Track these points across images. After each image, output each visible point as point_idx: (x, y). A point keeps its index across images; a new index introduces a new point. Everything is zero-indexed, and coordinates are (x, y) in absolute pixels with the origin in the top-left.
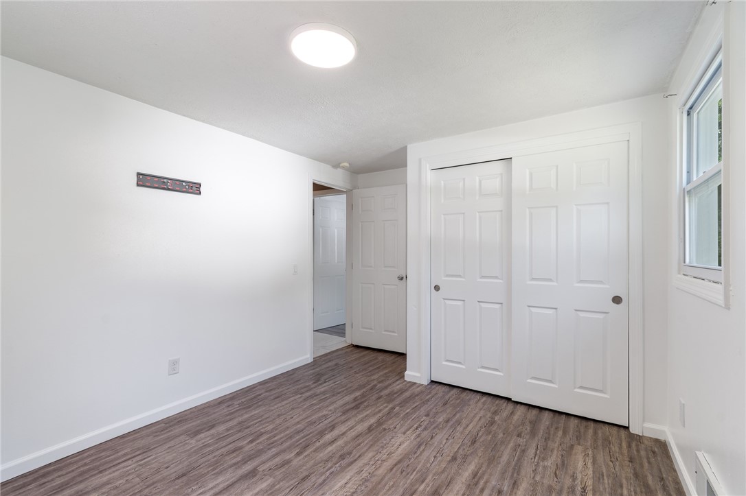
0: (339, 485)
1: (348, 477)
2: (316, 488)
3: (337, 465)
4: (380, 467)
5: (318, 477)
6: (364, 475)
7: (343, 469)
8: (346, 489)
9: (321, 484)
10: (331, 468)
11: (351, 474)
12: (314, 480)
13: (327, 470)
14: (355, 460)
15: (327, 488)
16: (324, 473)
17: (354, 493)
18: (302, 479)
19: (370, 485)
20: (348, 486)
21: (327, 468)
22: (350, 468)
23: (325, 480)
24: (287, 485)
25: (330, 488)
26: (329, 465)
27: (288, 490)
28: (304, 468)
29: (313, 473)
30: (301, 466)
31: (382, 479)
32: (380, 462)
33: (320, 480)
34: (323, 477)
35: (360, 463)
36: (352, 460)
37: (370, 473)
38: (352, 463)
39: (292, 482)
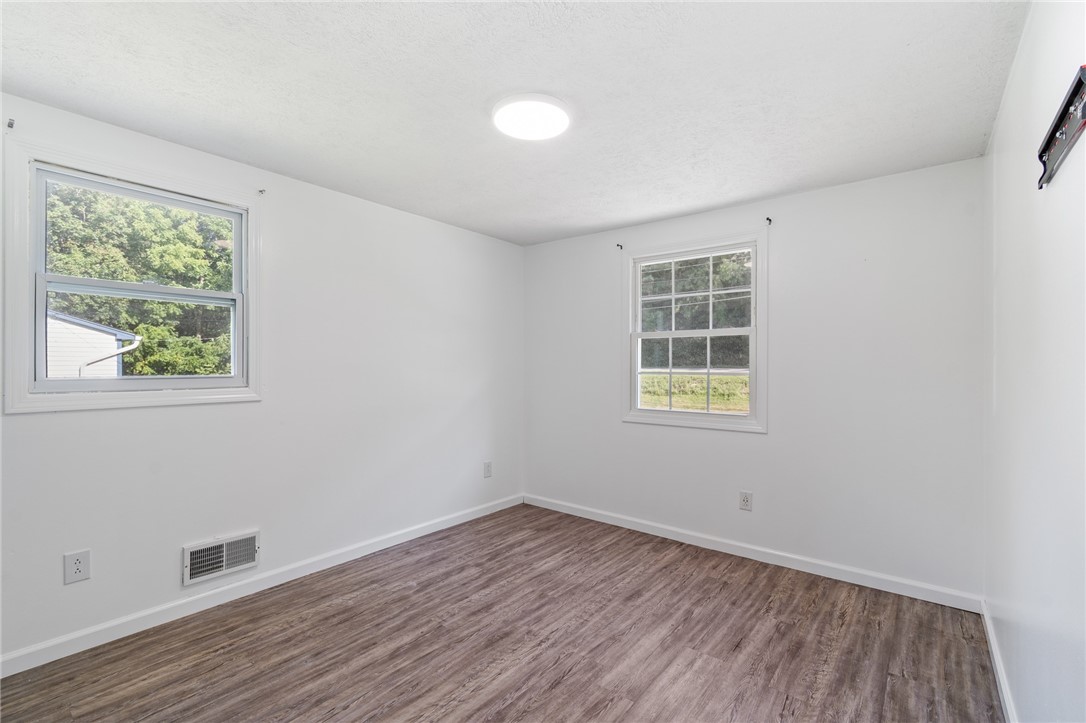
0: (509, 673)
1: (495, 682)
2: (538, 670)
3: (509, 702)
4: (445, 695)
5: (538, 685)
6: (472, 685)
7: (501, 695)
8: (500, 667)
9: (533, 674)
10: (519, 698)
11: (491, 688)
12: (543, 681)
13: (524, 694)
14: (479, 710)
15: (525, 670)
16: (529, 690)
17: (492, 662)
18: (559, 683)
19: (469, 671)
20: (498, 671)
21: (525, 699)
22: (490, 697)
23: (528, 679)
24: (578, 676)
25: (520, 669)
26: (521, 703)
27: (574, 670)
28: (560, 700)
29: (545, 692)
30: (565, 703)
31: (450, 677)
32: (441, 703)
33: (534, 680)
34: (530, 683)
35: (474, 704)
36: (484, 711)
37: (464, 686)
38: (486, 705)
39: (572, 680)
